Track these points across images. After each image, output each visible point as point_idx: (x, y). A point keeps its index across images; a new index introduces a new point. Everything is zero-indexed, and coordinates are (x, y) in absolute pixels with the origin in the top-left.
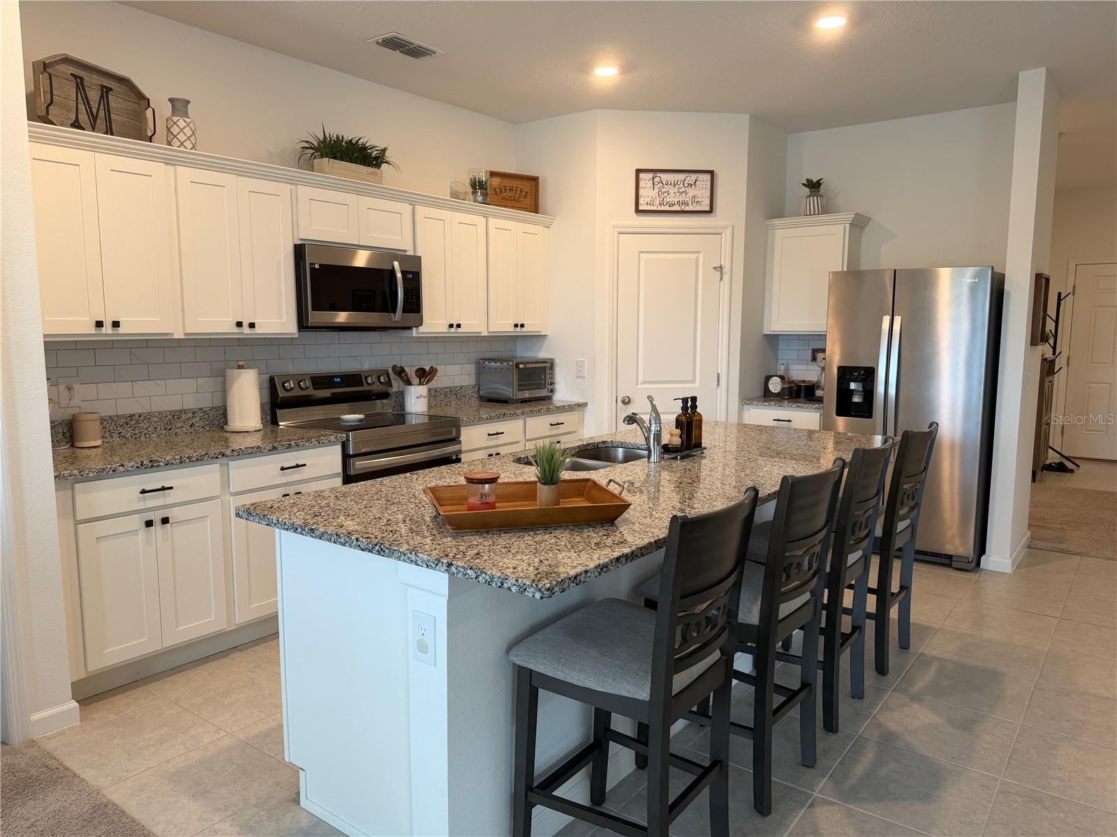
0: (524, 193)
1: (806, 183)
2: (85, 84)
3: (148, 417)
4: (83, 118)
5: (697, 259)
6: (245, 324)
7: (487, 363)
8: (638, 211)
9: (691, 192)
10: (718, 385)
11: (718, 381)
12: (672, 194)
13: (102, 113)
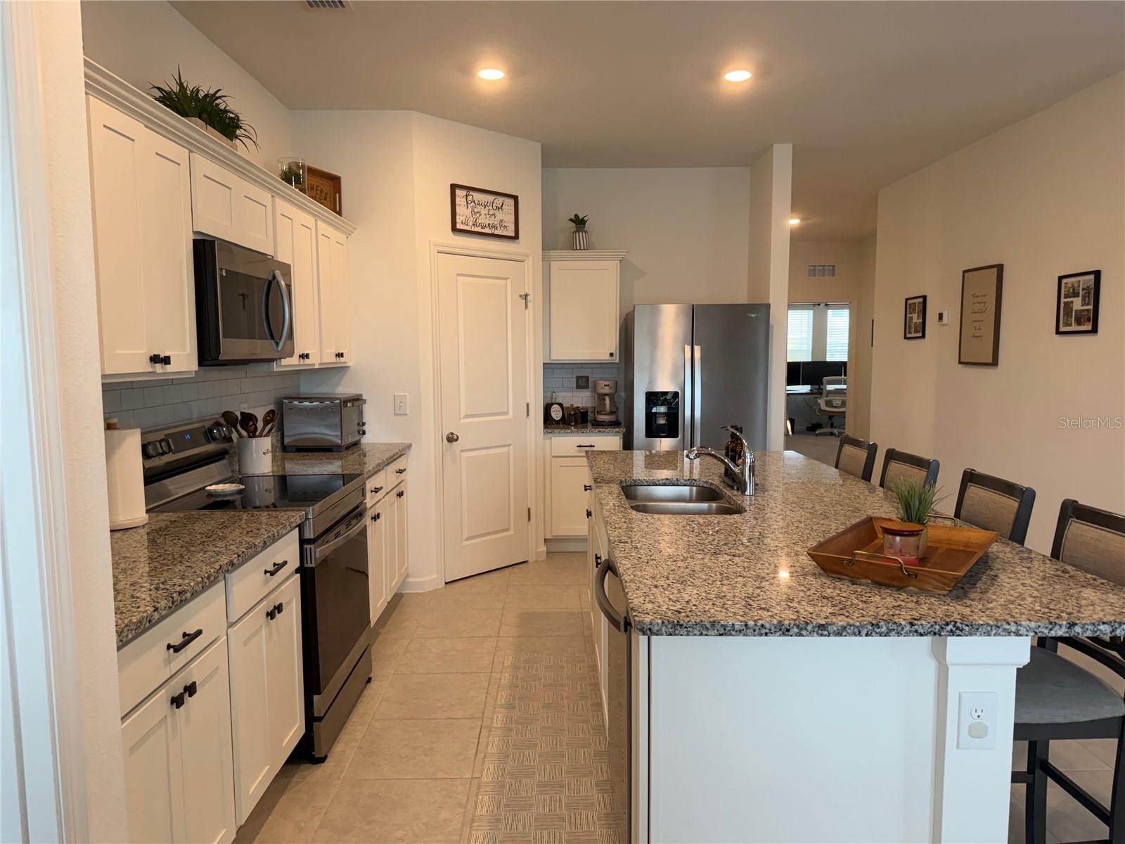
0: (324, 194)
1: (573, 218)
5: (506, 285)
6: (162, 358)
7: (296, 403)
8: (454, 229)
9: (500, 215)
10: (528, 415)
11: (528, 412)
12: (483, 216)
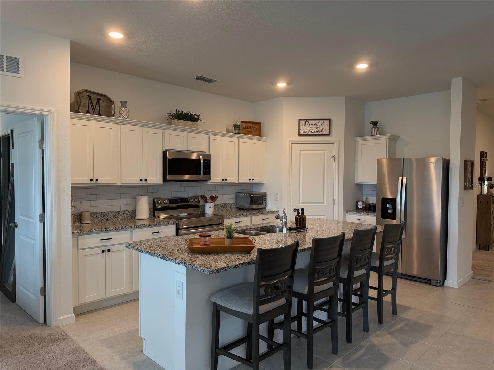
0: (255, 129)
1: (371, 122)
2: (92, 98)
3: (107, 213)
4: (91, 110)
5: (324, 154)
6: (144, 180)
7: (239, 194)
8: (299, 135)
9: (321, 127)
10: (334, 204)
11: (334, 203)
12: (313, 128)
13: (97, 107)
